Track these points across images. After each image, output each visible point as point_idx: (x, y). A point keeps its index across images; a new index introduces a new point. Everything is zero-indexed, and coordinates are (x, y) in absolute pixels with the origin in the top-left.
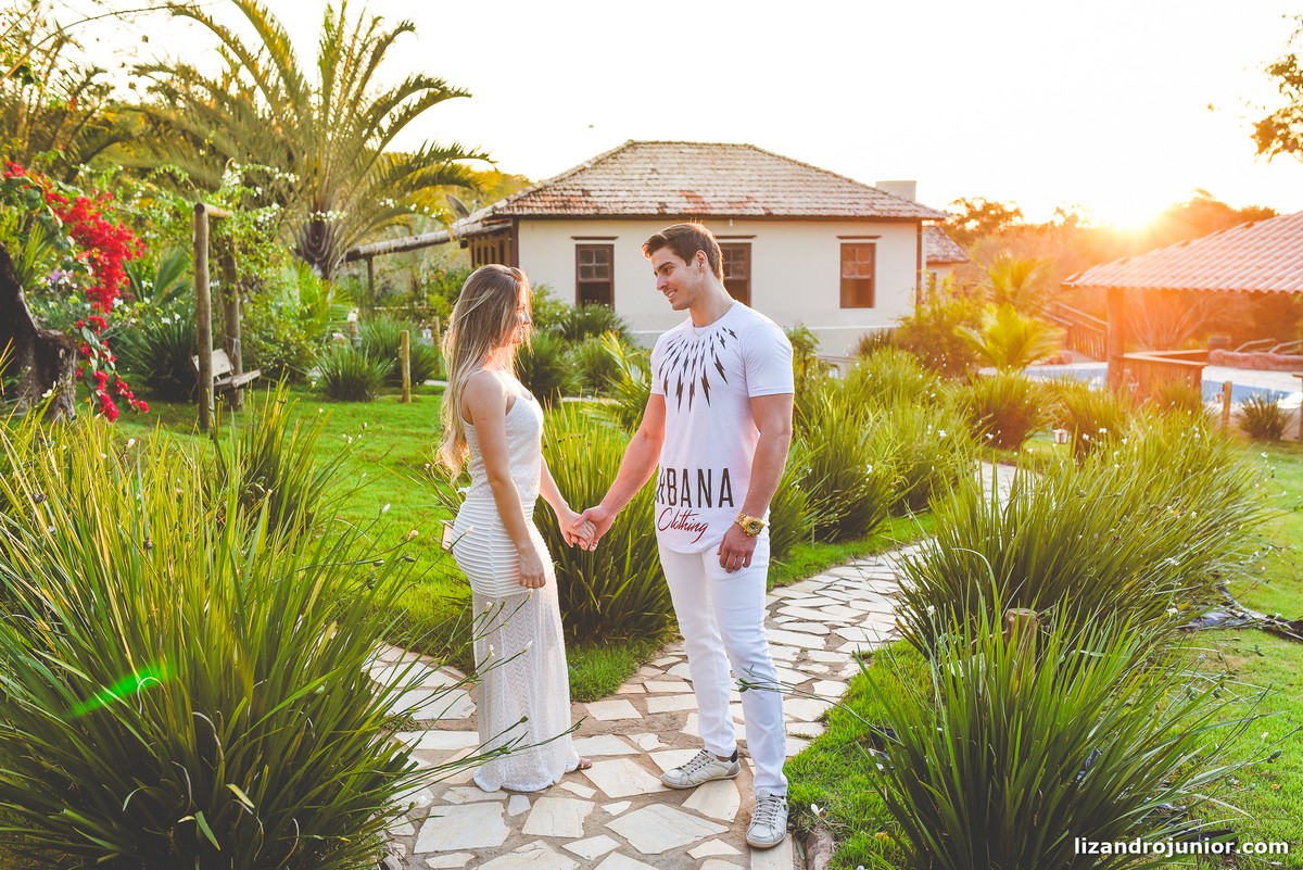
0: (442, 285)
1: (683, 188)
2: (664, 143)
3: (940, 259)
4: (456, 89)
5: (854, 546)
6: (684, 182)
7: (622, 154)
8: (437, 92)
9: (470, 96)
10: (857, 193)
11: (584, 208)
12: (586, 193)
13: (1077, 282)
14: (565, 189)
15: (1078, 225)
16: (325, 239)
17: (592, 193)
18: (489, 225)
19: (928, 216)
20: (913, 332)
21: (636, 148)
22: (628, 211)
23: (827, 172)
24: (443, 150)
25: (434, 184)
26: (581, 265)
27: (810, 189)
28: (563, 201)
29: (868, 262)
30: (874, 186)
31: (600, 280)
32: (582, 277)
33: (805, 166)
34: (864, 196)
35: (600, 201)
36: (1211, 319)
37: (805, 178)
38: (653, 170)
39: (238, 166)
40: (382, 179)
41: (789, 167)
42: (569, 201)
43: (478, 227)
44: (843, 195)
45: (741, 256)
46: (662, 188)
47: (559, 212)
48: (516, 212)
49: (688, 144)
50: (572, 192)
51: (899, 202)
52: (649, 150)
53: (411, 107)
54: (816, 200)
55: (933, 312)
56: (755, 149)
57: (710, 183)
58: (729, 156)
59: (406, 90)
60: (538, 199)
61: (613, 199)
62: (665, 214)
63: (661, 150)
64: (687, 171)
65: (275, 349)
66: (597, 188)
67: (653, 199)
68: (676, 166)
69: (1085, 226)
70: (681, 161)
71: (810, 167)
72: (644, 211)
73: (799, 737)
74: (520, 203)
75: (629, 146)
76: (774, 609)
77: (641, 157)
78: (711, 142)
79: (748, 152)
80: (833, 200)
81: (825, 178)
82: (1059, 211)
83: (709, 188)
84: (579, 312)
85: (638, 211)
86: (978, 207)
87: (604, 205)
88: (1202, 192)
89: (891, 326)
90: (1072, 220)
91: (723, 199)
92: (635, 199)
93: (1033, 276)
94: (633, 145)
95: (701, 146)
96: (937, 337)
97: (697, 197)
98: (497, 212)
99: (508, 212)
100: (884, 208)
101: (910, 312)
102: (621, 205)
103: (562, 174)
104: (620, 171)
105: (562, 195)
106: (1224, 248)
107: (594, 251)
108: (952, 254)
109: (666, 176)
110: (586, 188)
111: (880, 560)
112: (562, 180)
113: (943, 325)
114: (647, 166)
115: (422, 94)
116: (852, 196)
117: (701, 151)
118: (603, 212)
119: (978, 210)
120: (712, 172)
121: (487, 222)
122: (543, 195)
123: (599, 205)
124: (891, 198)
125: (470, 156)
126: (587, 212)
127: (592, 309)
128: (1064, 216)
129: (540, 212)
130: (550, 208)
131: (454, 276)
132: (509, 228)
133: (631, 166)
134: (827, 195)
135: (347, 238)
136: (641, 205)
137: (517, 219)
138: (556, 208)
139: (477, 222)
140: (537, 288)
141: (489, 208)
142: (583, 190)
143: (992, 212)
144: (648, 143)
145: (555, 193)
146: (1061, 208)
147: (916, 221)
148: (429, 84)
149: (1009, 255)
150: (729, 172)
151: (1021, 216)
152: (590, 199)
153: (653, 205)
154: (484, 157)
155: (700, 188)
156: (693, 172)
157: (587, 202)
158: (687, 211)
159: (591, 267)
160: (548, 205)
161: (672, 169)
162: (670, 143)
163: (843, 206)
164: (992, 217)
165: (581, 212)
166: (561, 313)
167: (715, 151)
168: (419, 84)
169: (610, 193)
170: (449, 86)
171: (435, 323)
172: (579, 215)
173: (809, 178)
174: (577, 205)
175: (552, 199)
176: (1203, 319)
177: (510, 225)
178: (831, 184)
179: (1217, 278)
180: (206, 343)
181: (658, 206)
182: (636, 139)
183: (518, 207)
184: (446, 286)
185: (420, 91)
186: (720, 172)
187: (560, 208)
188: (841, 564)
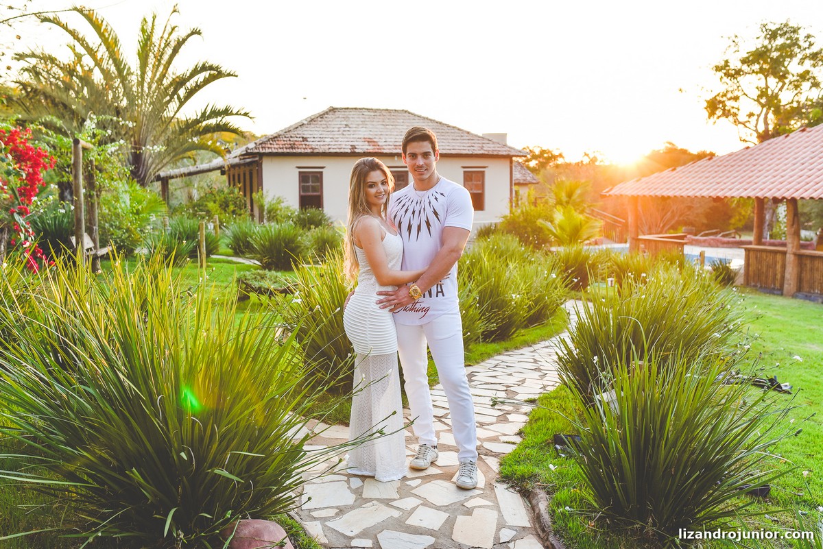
0: (215, 197)
1: (366, 137)
2: (352, 109)
3: (522, 182)
4: (228, 72)
5: (504, 344)
6: (365, 133)
7: (326, 116)
8: (217, 74)
9: (237, 76)
10: (472, 140)
11: (304, 149)
12: (305, 139)
13: (611, 193)
14: (291, 137)
15: (597, 163)
16: (142, 167)
17: (308, 139)
18: (244, 159)
19: (516, 154)
20: (510, 224)
21: (335, 112)
22: (331, 151)
23: (454, 127)
24: (219, 110)
25: (214, 131)
26: (302, 184)
27: (444, 137)
28: (290, 144)
29: (480, 183)
30: (481, 135)
31: (315, 194)
32: (303, 192)
33: (440, 123)
34: (477, 142)
35: (314, 145)
36: (681, 219)
37: (440, 131)
38: (346, 125)
39: (95, 117)
40: (180, 127)
41: (430, 124)
42: (294, 144)
43: (237, 160)
44: (464, 141)
45: (402, 179)
46: (352, 136)
47: (288, 151)
48: (261, 151)
49: (368, 109)
50: (296, 139)
51: (498, 145)
52: (343, 113)
53: (199, 82)
54: (448, 144)
55: (522, 212)
56: (409, 113)
57: (382, 133)
58: (393, 117)
59: (195, 72)
60: (275, 143)
61: (322, 143)
62: (355, 152)
63: (351, 113)
64: (367, 126)
65: (119, 233)
66: (312, 136)
67: (347, 143)
68: (361, 123)
69: (602, 164)
70: (363, 120)
71: (444, 124)
72: (342, 151)
73: (509, 443)
74: (263, 145)
75: (330, 111)
76: (470, 377)
77: (338, 117)
78: (381, 108)
79: (405, 114)
80: (458, 144)
81: (453, 131)
82: (586, 155)
83: (381, 137)
84: (303, 214)
85: (338, 151)
86: (537, 152)
87: (317, 147)
88: (670, 143)
89: (496, 221)
90: (594, 160)
91: (391, 144)
92: (336, 143)
93: (578, 192)
94: (333, 110)
95: (376, 111)
96: (525, 228)
97: (374, 142)
98: (249, 151)
99: (256, 151)
100: (489, 149)
101: (507, 213)
102: (327, 147)
103: (289, 128)
104: (325, 126)
105: (290, 140)
106: (696, 172)
107: (310, 175)
108: (528, 178)
109: (354, 129)
110: (305, 136)
111: (521, 351)
112: (289, 131)
113: (529, 219)
114: (343, 123)
115: (206, 74)
116: (470, 141)
117: (375, 114)
118: (316, 151)
119: (537, 153)
120: (382, 127)
121: (242, 157)
122: (278, 141)
123: (314, 147)
124: (494, 143)
125: (237, 114)
126: (306, 151)
127: (311, 212)
128: (589, 158)
129: (276, 151)
130: (283, 148)
131: (222, 191)
132: (257, 161)
133: (333, 123)
134: (455, 141)
135: (156, 166)
136: (339, 147)
137: (261, 155)
138: (286, 148)
139: (236, 157)
140: (276, 198)
141: (244, 148)
142: (303, 138)
143: (545, 155)
144: (342, 109)
145: (285, 139)
146: (587, 153)
147: (509, 157)
148: (211, 68)
149: (564, 179)
150: (394, 127)
151: (563, 157)
152: (307, 143)
153: (347, 147)
154: (246, 114)
155: (376, 137)
156: (371, 126)
157: (306, 145)
158: (369, 151)
159: (309, 186)
160: (281, 146)
161: (358, 125)
162: (356, 109)
163: (465, 148)
164: (545, 158)
165: (303, 151)
166: (292, 214)
167: (384, 114)
168: (204, 68)
169: (319, 140)
170: (223, 69)
171: (216, 219)
172: (301, 153)
173: (443, 131)
174: (301, 146)
175: (283, 143)
176: (676, 218)
177: (257, 159)
178: (456, 135)
179: (694, 190)
180: (81, 228)
181: (350, 147)
182: (335, 106)
183: (262, 148)
184: (218, 198)
185: (204, 73)
186: (388, 127)
187: (289, 148)
188: (500, 354)
